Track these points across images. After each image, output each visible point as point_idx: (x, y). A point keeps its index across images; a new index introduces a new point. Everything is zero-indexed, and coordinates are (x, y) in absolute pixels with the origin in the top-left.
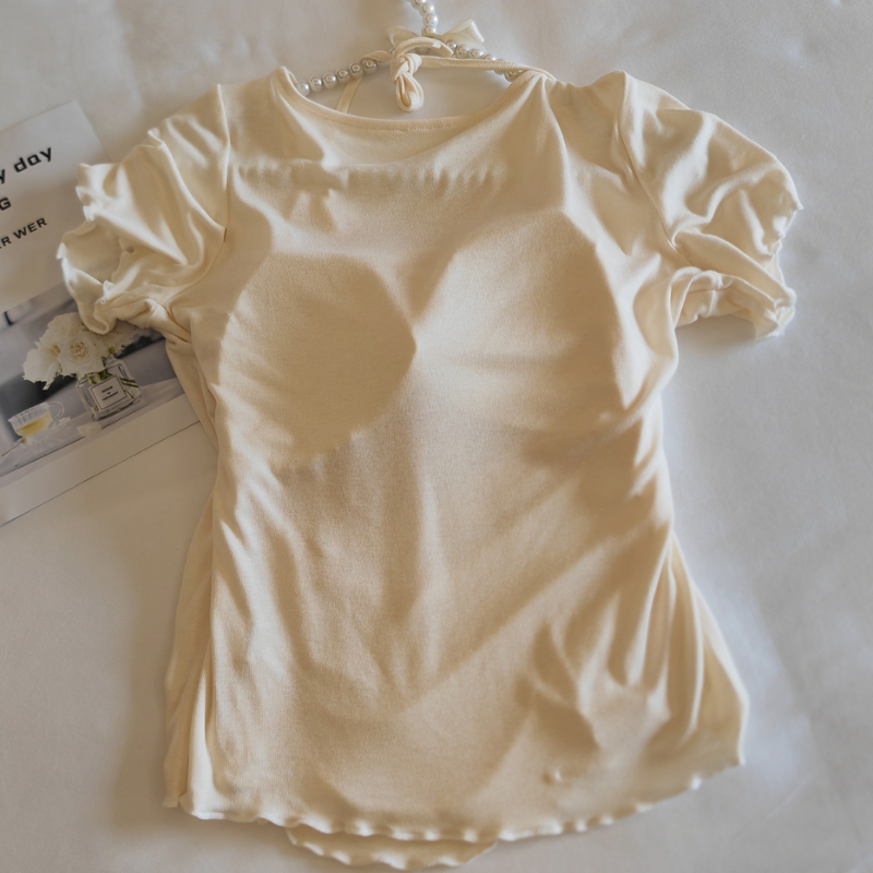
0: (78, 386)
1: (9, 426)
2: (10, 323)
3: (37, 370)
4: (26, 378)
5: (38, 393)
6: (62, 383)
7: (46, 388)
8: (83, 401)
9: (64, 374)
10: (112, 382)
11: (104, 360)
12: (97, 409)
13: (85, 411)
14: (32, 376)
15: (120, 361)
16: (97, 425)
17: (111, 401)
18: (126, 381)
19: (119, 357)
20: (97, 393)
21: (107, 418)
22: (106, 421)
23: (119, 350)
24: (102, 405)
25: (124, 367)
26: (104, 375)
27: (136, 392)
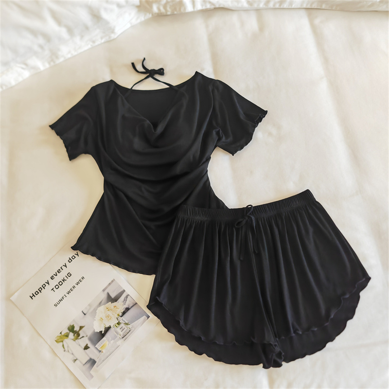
0: (112, 329)
1: (96, 348)
2: (85, 314)
3: (99, 328)
4: (96, 331)
5: (102, 335)
6: (108, 329)
7: (103, 333)
8: (115, 333)
9: (107, 327)
10: (122, 325)
11: (117, 319)
12: (120, 335)
13: (117, 337)
14: (98, 330)
15: (122, 318)
16: (122, 340)
17: (124, 331)
18: (127, 324)
19: (121, 316)
20: (118, 330)
22: (124, 338)
23: (121, 314)
24: (122, 333)
25: (124, 319)
26: (119, 323)
27: (130, 326)
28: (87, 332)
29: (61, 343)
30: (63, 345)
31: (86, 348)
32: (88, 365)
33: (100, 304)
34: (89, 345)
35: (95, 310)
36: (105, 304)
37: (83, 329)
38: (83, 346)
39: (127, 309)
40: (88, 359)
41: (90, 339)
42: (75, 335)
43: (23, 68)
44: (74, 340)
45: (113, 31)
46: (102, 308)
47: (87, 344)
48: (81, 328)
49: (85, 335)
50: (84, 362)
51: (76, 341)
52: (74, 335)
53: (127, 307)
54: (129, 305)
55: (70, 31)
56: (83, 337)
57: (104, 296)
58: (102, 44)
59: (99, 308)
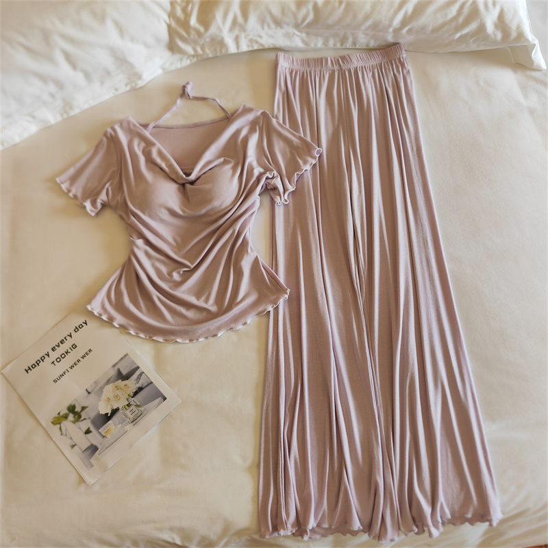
0: (120, 412)
1: (100, 433)
2: (89, 393)
3: (105, 409)
4: (101, 413)
5: (107, 418)
6: (115, 411)
7: (109, 415)
8: (124, 417)
9: (114, 408)
10: (133, 407)
11: (127, 399)
12: (130, 419)
13: (125, 421)
14: (103, 412)
15: (133, 399)
16: (131, 425)
17: (134, 415)
18: (137, 406)
19: (133, 397)
20: (128, 412)
21: (134, 421)
22: (134, 423)
23: (132, 394)
24: (131, 417)
25: (135, 400)
26: (129, 405)
27: (142, 409)
28: (89, 414)
29: (58, 426)
30: (60, 428)
31: (88, 432)
32: (88, 452)
33: (108, 382)
34: (92, 429)
35: (102, 389)
36: (114, 382)
37: (86, 410)
38: (85, 429)
39: (140, 389)
40: (89, 444)
41: (93, 422)
42: (76, 416)
43: (29, 122)
44: (74, 422)
45: (140, 77)
46: (110, 387)
47: (89, 428)
48: (83, 408)
49: (87, 417)
50: (84, 449)
51: (77, 423)
52: (74, 417)
53: (140, 386)
54: (142, 384)
55: (88, 76)
56: (85, 419)
57: (113, 372)
58: (127, 92)
59: (106, 387)
